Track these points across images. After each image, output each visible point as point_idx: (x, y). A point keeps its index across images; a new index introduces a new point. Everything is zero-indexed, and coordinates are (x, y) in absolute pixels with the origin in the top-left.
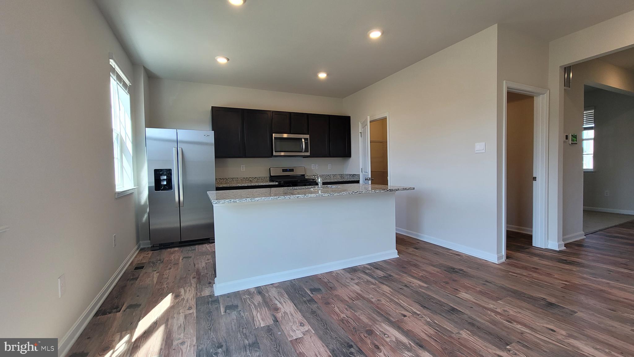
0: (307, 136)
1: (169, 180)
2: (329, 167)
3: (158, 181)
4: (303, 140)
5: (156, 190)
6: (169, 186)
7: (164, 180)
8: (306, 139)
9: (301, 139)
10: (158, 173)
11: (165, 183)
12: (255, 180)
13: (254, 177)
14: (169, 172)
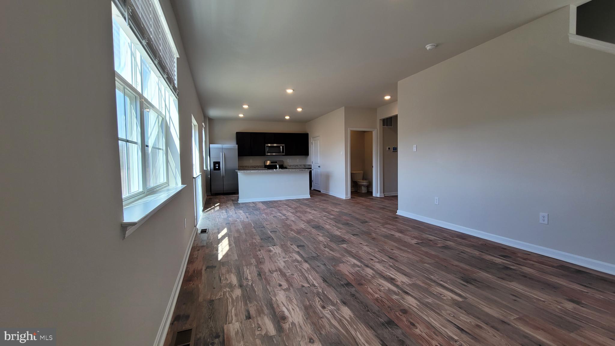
0: (283, 145)
1: (219, 166)
2: (298, 160)
3: (215, 166)
4: (281, 147)
5: (214, 170)
6: (219, 169)
7: (217, 166)
8: (283, 147)
9: (280, 146)
10: (215, 163)
11: (217, 167)
12: (257, 167)
13: (257, 165)
14: (219, 163)
